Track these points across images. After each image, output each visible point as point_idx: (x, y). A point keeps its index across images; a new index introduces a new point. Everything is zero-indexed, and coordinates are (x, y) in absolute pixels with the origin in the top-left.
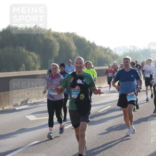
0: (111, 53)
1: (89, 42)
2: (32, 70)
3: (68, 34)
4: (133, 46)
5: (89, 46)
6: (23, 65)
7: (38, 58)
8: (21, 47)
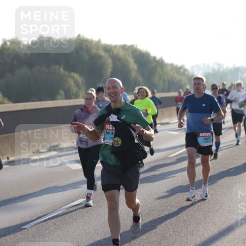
0: (186, 73)
1: (155, 58)
2: (74, 99)
3: (124, 47)
4: (218, 64)
5: (155, 64)
6: (62, 92)
7: (82, 81)
8: (58, 66)
